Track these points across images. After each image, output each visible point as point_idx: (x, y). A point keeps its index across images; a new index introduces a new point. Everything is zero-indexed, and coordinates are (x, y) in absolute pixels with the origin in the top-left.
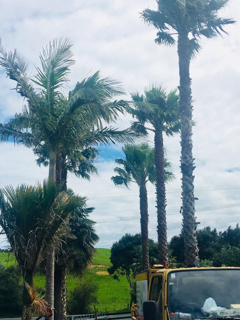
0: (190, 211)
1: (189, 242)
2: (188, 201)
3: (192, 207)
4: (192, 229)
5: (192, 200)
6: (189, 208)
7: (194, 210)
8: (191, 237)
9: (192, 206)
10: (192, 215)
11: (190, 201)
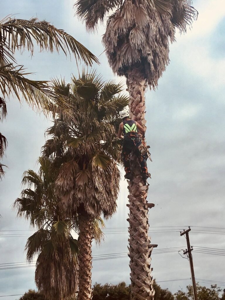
0: (142, 225)
1: (140, 277)
2: (138, 209)
3: (144, 220)
4: (146, 255)
5: (145, 209)
6: (140, 220)
7: (148, 225)
8: (143, 269)
9: (145, 218)
10: (144, 231)
11: (142, 209)
